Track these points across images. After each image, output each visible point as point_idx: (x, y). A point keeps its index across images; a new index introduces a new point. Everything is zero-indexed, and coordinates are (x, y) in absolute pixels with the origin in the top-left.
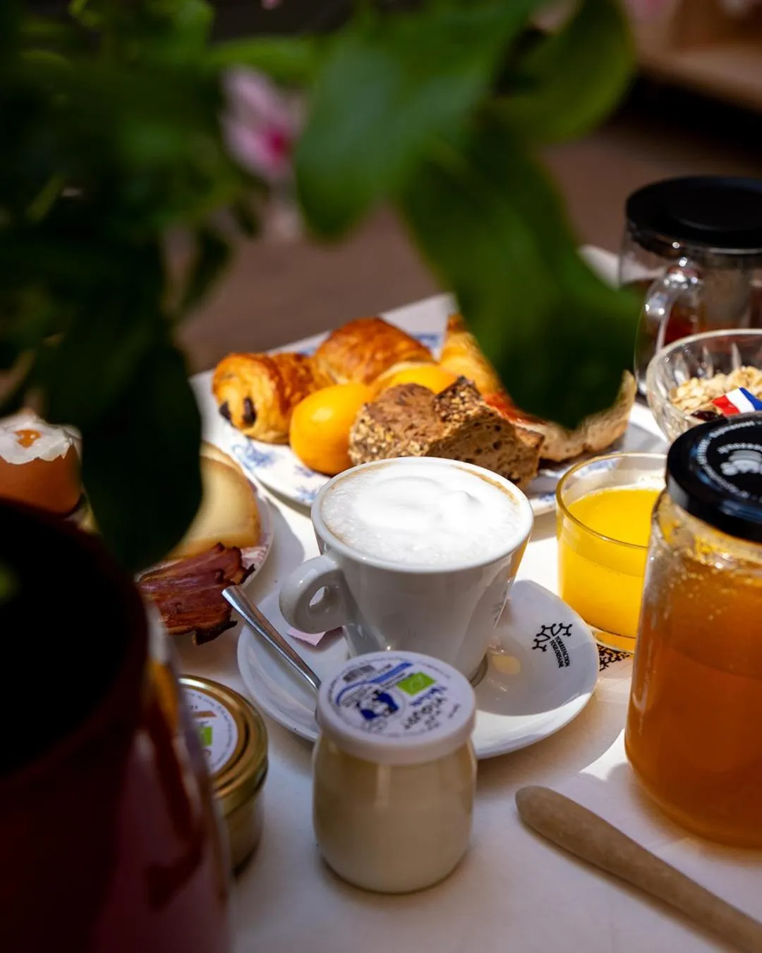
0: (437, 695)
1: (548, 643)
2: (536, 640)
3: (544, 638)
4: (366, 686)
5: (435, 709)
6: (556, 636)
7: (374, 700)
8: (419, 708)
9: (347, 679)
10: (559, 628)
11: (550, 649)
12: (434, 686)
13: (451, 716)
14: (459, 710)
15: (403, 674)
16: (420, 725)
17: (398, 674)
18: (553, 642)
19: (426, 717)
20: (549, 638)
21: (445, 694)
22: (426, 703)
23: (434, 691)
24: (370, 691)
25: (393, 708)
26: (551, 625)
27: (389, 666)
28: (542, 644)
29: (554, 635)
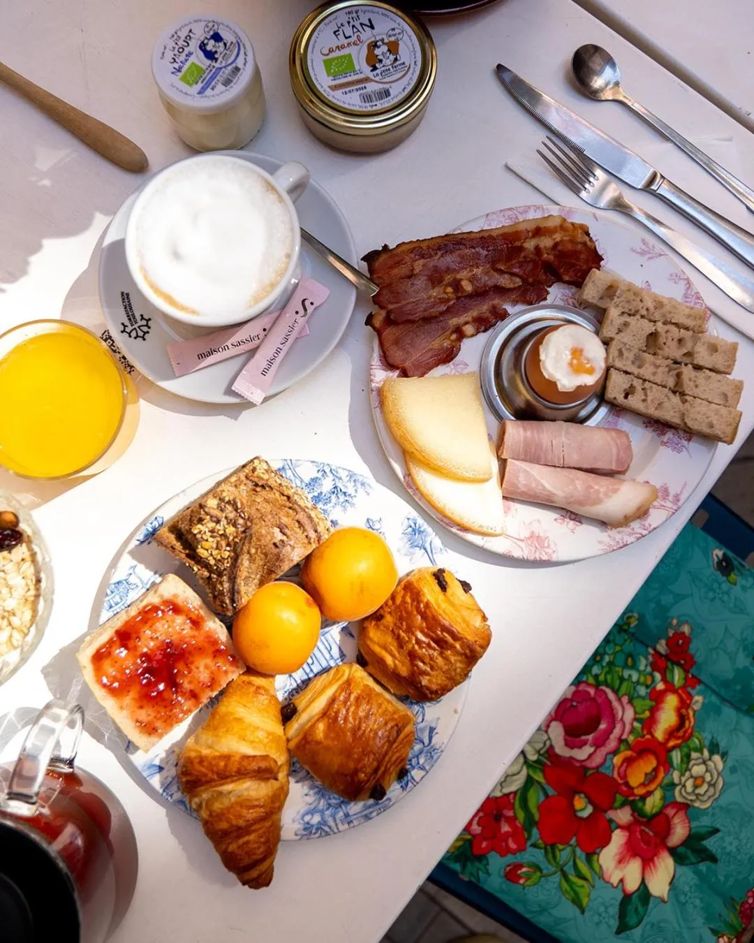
0: (176, 66)
1: (140, 323)
2: (149, 328)
3: (143, 328)
4: (223, 64)
5: (176, 52)
6: (134, 327)
7: (216, 52)
8: (187, 50)
9: (237, 69)
10: (132, 334)
11: (138, 318)
12: (180, 75)
13: (165, 48)
14: (161, 55)
15: (202, 82)
16: (183, 34)
17: (205, 82)
18: (136, 323)
19: (181, 43)
20: (139, 327)
21: (171, 67)
22: (183, 57)
23: (179, 70)
24: (220, 59)
25: (203, 47)
26: (138, 339)
27: (213, 89)
28: (144, 322)
29: (135, 329)
